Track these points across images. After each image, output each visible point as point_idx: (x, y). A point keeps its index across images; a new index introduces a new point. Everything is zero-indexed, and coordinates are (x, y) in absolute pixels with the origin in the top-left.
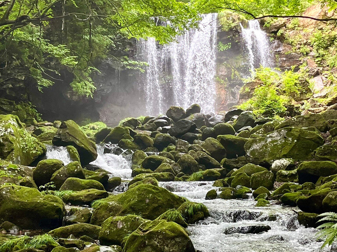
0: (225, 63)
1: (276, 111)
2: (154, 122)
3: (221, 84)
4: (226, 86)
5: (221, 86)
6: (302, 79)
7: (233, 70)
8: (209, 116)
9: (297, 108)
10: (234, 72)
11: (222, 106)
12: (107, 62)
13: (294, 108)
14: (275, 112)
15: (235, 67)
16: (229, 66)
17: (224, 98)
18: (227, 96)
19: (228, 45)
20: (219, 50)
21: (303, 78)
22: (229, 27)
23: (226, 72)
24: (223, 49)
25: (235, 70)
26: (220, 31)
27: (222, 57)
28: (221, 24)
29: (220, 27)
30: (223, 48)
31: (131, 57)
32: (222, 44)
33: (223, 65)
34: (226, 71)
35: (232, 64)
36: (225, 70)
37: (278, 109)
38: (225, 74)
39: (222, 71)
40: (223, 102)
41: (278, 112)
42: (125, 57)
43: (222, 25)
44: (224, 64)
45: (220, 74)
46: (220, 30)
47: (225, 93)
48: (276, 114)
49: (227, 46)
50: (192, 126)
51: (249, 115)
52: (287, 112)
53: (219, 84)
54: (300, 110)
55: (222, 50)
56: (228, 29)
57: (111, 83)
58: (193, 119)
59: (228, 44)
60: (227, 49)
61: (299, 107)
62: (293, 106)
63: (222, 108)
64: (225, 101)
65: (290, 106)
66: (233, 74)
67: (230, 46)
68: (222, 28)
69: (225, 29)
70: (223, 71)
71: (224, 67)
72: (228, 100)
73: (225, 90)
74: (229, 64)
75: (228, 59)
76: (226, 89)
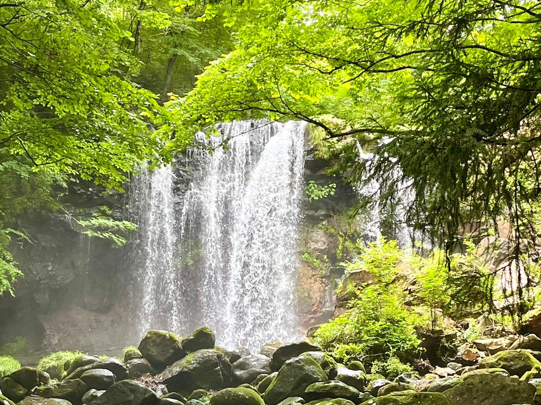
0: (323, 225)
1: (393, 347)
2: (84, 374)
3: (314, 269)
4: (324, 272)
5: (314, 273)
6: (469, 269)
7: (340, 239)
8: (235, 357)
9: (450, 338)
10: (344, 242)
11: (312, 316)
12: (62, 218)
13: (443, 337)
14: (391, 348)
15: (345, 234)
16: (332, 230)
17: (318, 299)
18: (325, 295)
19: (329, 187)
20: (310, 199)
21: (471, 266)
22: (331, 150)
23: (325, 243)
24: (319, 197)
25: (346, 240)
26: (310, 157)
27: (316, 212)
28: (313, 144)
29: (312, 149)
30: (319, 192)
31: (118, 208)
32: (316, 186)
33: (320, 228)
34: (325, 241)
35: (339, 227)
36: (323, 239)
37: (398, 342)
38: (323, 248)
39: (316, 242)
40: (315, 308)
41: (399, 348)
42: (102, 209)
43: (316, 146)
44: (320, 225)
45: (312, 247)
46: (312, 156)
47: (322, 289)
48: (395, 354)
49: (328, 190)
50: (145, 399)
51: (307, 367)
52: (421, 349)
53: (310, 268)
54: (457, 343)
55: (315, 198)
56: (328, 154)
57: (72, 263)
58: (190, 366)
59: (331, 186)
60: (326, 196)
61: (455, 334)
62: (441, 332)
63: (313, 321)
64: (320, 305)
65: (433, 331)
66: (340, 247)
67: (334, 190)
68: (316, 152)
69: (321, 153)
70: (318, 241)
71: (321, 232)
72: (328, 304)
73: (322, 281)
74: (333, 227)
75: (331, 216)
76: (324, 279)
